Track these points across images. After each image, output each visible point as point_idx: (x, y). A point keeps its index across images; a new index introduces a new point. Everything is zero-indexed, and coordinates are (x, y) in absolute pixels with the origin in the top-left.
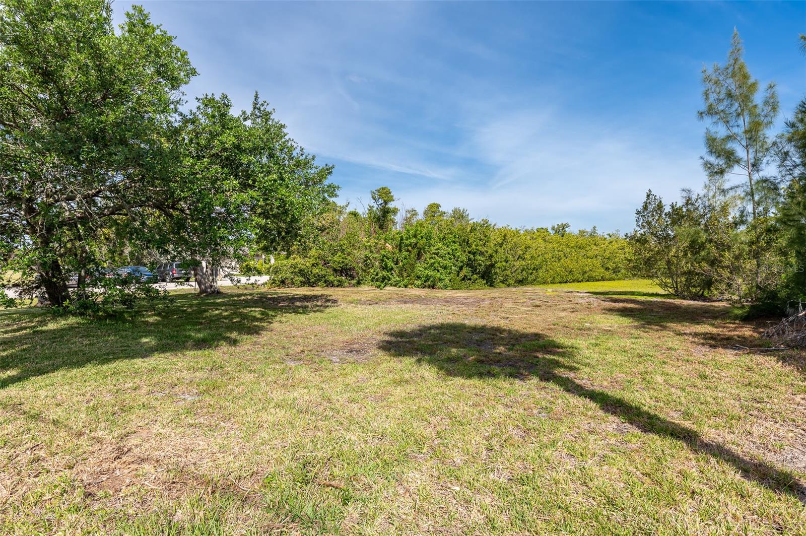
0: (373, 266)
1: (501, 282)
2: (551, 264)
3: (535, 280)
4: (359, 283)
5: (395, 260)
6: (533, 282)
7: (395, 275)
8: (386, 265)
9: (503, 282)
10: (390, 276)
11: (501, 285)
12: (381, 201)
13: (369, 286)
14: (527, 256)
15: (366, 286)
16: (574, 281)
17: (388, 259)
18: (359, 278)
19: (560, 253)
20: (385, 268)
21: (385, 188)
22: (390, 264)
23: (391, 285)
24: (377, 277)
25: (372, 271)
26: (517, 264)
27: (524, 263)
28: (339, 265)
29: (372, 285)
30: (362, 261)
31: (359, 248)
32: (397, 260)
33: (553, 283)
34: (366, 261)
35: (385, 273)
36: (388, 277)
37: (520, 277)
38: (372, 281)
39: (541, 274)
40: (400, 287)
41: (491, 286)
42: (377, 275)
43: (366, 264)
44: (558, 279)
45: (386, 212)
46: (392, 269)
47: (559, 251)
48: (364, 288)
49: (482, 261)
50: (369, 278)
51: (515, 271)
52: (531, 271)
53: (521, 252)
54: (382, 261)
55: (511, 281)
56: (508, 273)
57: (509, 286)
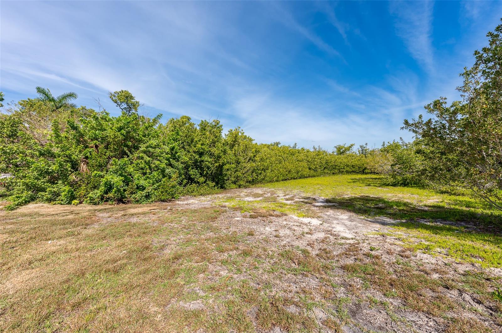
1: (233, 182)
2: (275, 165)
3: (263, 179)
6: (262, 181)
9: (235, 183)
11: (233, 186)
14: (257, 158)
16: (291, 179)
19: (280, 157)
26: (249, 165)
27: (254, 164)
33: (277, 181)
37: (250, 179)
39: (268, 174)
41: (222, 187)
44: (281, 178)
47: (279, 156)
49: (209, 162)
51: (246, 172)
52: (260, 172)
53: (252, 155)
55: (242, 183)
56: (239, 174)
57: (240, 186)
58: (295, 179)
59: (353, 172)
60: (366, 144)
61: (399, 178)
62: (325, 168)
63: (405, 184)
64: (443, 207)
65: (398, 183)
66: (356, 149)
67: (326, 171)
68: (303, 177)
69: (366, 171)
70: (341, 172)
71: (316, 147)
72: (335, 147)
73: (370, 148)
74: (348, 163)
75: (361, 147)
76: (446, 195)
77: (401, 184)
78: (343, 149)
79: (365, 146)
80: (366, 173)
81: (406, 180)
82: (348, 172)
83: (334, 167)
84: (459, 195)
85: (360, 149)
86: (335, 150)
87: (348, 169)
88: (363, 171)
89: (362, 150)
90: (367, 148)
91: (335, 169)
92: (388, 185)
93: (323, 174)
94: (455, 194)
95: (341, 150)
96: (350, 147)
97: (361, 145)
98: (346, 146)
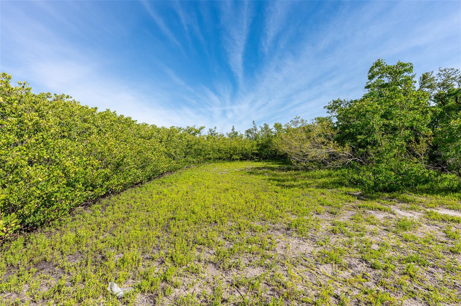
59: (220, 159)
60: (216, 128)
66: (205, 132)
69: (235, 157)
73: (219, 132)
75: (210, 130)
78: (194, 131)
79: (214, 130)
83: (198, 153)
85: (210, 132)
90: (216, 132)
91: (201, 155)
95: (192, 133)
96: (201, 129)
97: (210, 128)
98: (196, 128)
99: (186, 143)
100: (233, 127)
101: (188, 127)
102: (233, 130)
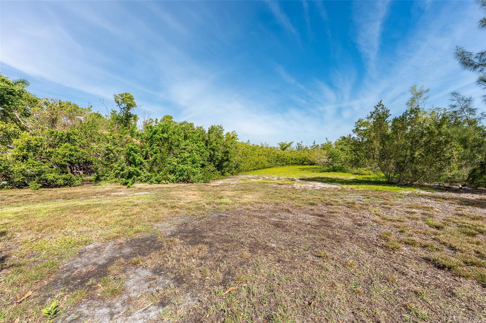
0: (117, 160)
3: (243, 169)
4: (98, 179)
5: (144, 153)
6: (242, 171)
7: (145, 170)
8: (134, 159)
10: (139, 171)
12: (124, 105)
13: (111, 183)
15: (108, 183)
17: (136, 153)
18: (97, 173)
20: (132, 162)
21: (129, 94)
22: (139, 158)
23: (141, 181)
24: (122, 173)
25: (115, 165)
28: (65, 159)
29: (115, 182)
30: (102, 154)
31: (99, 140)
32: (147, 154)
34: (108, 154)
35: (132, 169)
36: (137, 172)
38: (116, 177)
40: (152, 182)
41: (222, 175)
42: (122, 170)
43: (108, 158)
45: (128, 116)
46: (141, 163)
48: (105, 186)
50: (112, 173)
51: (235, 164)
52: (240, 163)
54: (129, 155)
57: (232, 174)
58: (260, 169)
59: (296, 163)
60: (302, 142)
61: (331, 167)
62: (277, 161)
63: (334, 170)
64: (358, 179)
65: (331, 170)
66: (294, 146)
67: (278, 163)
68: (264, 167)
69: (305, 163)
70: (288, 164)
71: (263, 143)
72: (279, 144)
73: (304, 145)
74: (292, 157)
75: (298, 144)
76: (357, 175)
77: (333, 171)
78: (285, 146)
79: (300, 143)
80: (305, 165)
81: (335, 168)
82: (292, 164)
83: (283, 160)
84: (363, 175)
85: (297, 146)
86: (279, 146)
87: (293, 162)
88: (303, 163)
89: (299, 147)
90: (302, 145)
91: (284, 161)
92: (325, 171)
93: (277, 165)
94: (361, 175)
95: (284, 147)
96: (290, 144)
97: (298, 142)
98: (287, 143)
99: (277, 156)
100: (314, 141)
101: (282, 143)
102: (314, 143)
